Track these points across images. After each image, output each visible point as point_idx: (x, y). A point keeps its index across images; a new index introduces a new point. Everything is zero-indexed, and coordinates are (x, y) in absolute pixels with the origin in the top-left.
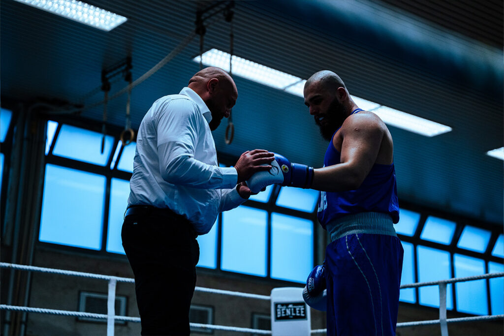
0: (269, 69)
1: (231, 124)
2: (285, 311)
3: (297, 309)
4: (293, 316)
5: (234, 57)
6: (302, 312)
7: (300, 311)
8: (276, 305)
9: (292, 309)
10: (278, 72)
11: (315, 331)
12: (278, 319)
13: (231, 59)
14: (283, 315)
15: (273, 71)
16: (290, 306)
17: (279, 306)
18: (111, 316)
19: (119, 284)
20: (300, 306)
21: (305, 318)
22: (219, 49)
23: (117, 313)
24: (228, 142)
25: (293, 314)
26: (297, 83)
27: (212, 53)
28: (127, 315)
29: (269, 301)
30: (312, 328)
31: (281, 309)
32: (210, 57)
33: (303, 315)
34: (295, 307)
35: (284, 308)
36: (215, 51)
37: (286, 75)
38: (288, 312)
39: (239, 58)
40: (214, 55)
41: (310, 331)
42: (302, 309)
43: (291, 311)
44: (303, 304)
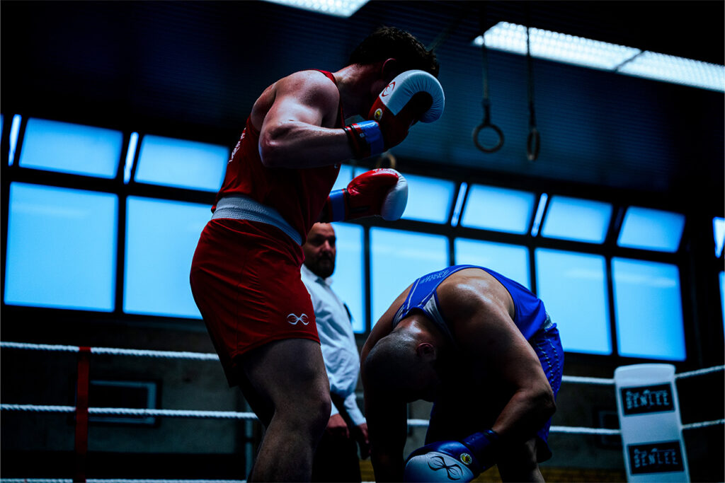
0: (590, 42)
1: (534, 130)
2: (639, 401)
3: (658, 396)
4: (653, 406)
5: (533, 31)
6: (665, 400)
7: (661, 398)
8: (624, 391)
9: (650, 397)
10: (603, 45)
11: (688, 426)
12: (628, 412)
13: (528, 33)
14: (636, 406)
15: (597, 44)
16: (646, 392)
17: (629, 393)
20: (661, 391)
21: (670, 408)
22: (510, 21)
24: (531, 157)
25: (652, 403)
26: (635, 57)
27: (501, 28)
29: (613, 387)
30: (684, 421)
31: (632, 398)
32: (499, 35)
33: (666, 403)
34: (654, 392)
35: (636, 396)
36: (505, 24)
37: (616, 48)
38: (644, 401)
39: (541, 32)
40: (504, 32)
41: (681, 427)
42: (665, 395)
43: (648, 400)
44: (666, 387)
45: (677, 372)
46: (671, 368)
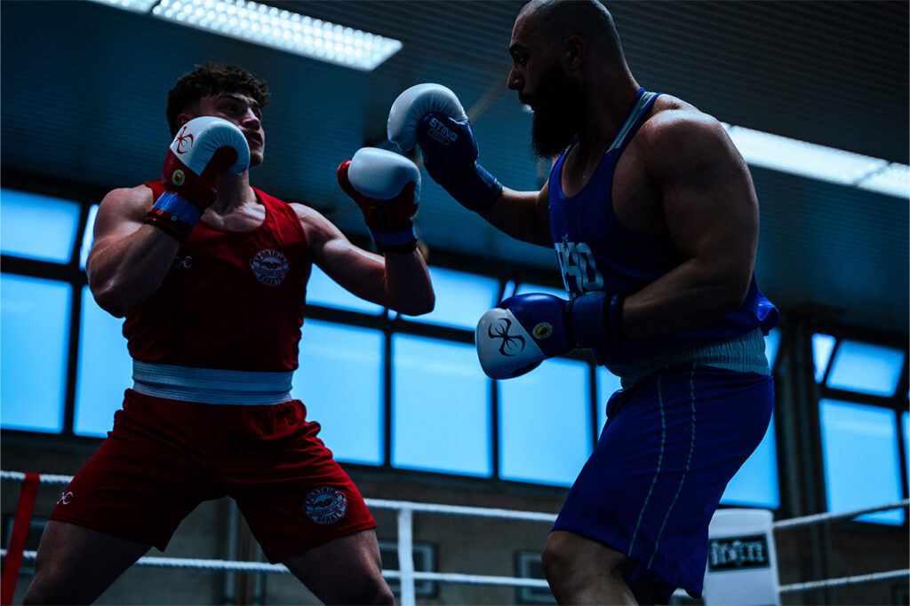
2: (727, 555)
3: (751, 549)
4: (743, 562)
6: (760, 554)
7: (755, 553)
9: (741, 551)
11: (786, 588)
12: (714, 569)
14: (724, 560)
16: (736, 544)
17: (715, 544)
18: (407, 572)
19: (417, 516)
20: (756, 543)
21: (765, 564)
23: (418, 566)
25: (743, 558)
28: (436, 570)
30: (783, 581)
31: (719, 550)
33: (761, 558)
34: (747, 544)
35: (724, 548)
38: (733, 555)
41: (778, 589)
42: (759, 547)
43: (738, 554)
44: (761, 538)
45: (776, 519)
46: (768, 515)
